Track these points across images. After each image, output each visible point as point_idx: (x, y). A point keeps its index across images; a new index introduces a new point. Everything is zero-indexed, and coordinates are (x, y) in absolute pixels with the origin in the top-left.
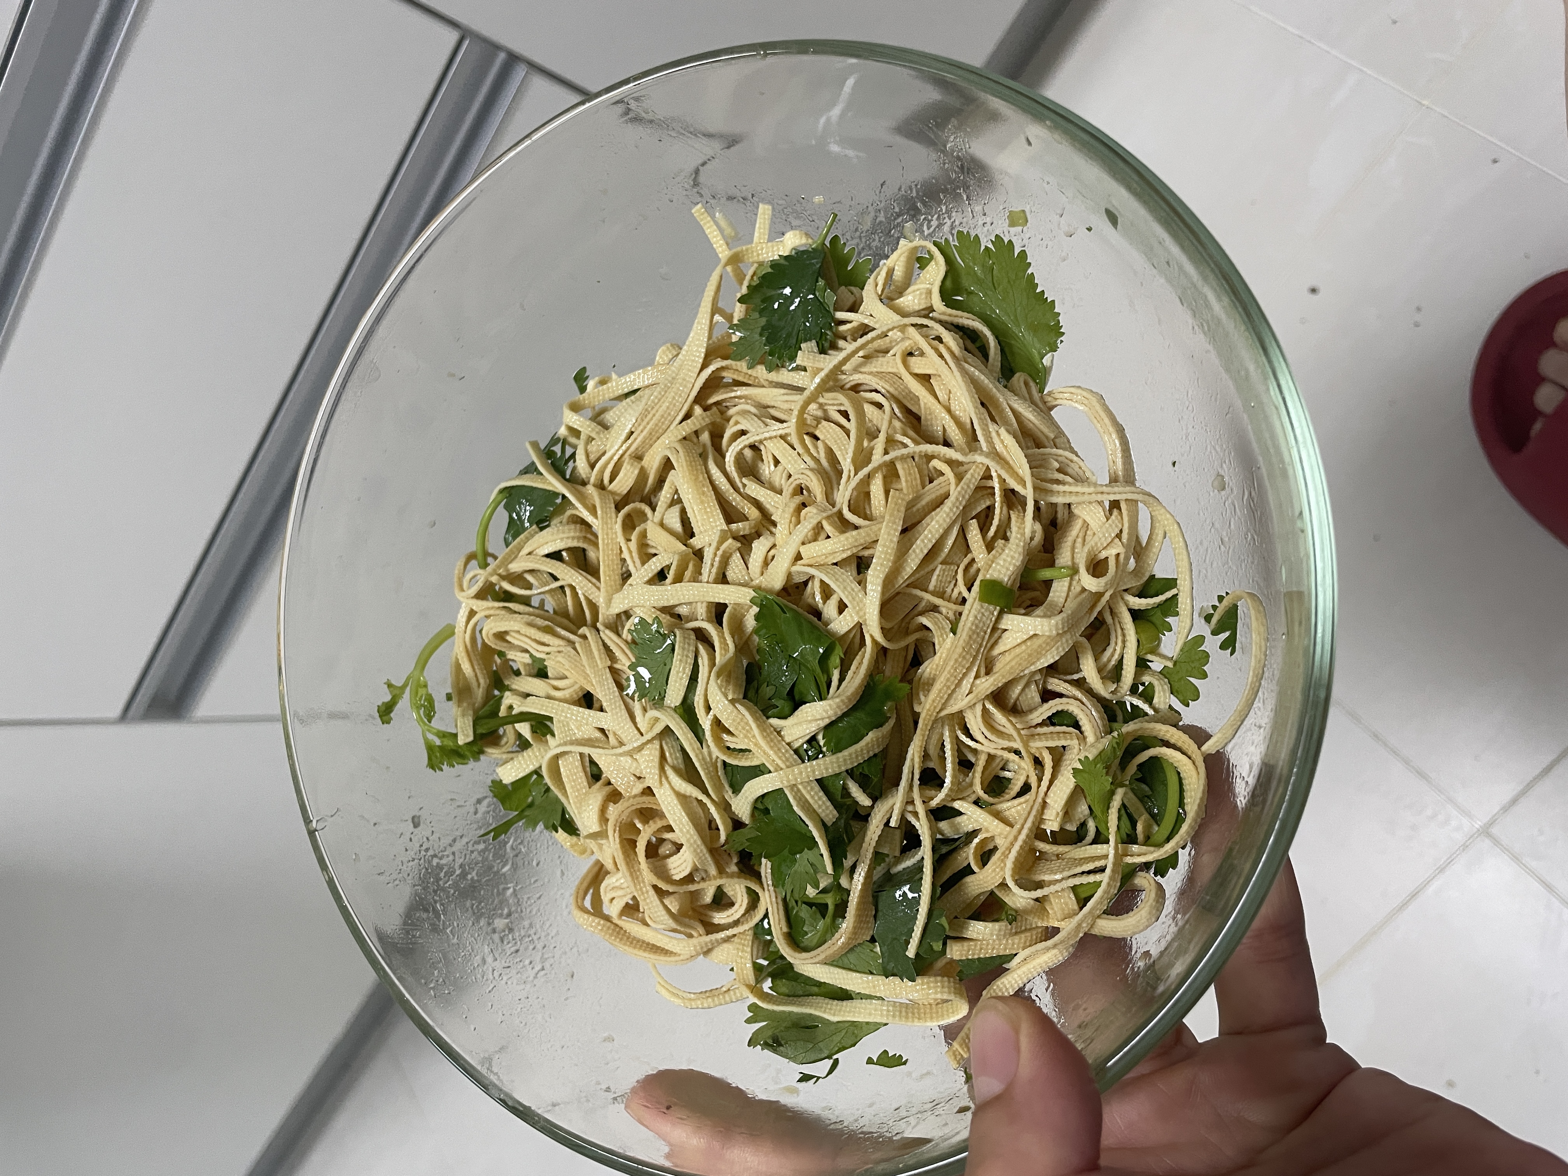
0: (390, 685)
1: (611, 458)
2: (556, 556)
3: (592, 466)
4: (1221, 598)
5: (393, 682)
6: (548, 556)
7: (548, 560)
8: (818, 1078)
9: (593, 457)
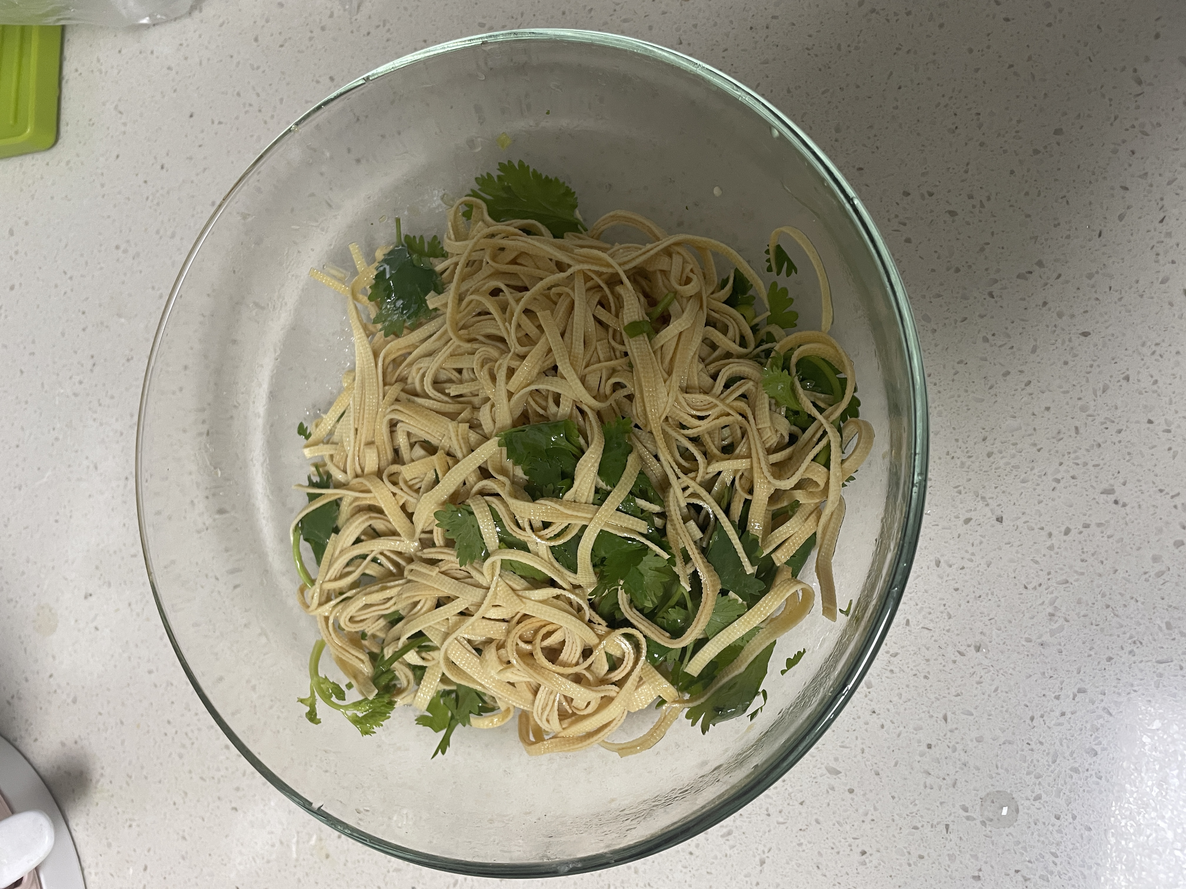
0: (302, 701)
1: (354, 455)
2: (358, 541)
3: (345, 472)
4: (767, 252)
5: (302, 697)
6: (354, 544)
7: (356, 545)
8: (761, 708)
9: (341, 465)
